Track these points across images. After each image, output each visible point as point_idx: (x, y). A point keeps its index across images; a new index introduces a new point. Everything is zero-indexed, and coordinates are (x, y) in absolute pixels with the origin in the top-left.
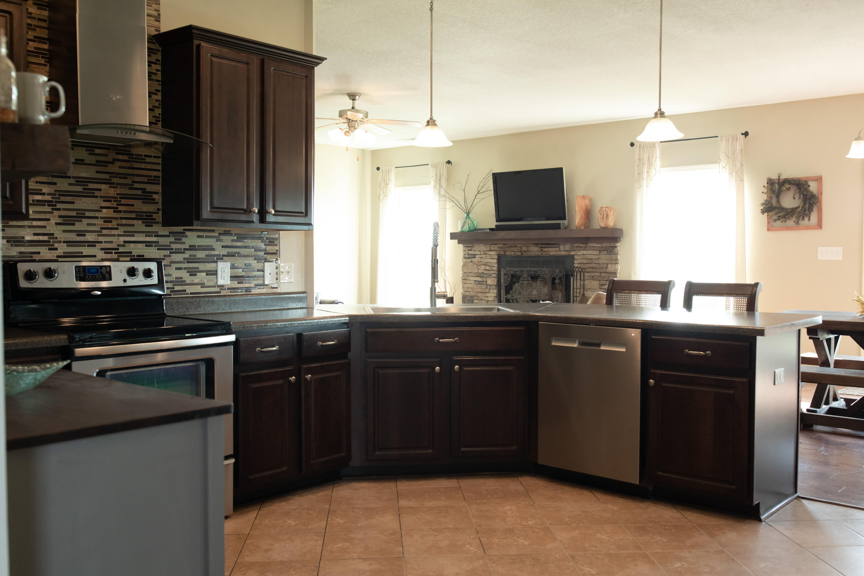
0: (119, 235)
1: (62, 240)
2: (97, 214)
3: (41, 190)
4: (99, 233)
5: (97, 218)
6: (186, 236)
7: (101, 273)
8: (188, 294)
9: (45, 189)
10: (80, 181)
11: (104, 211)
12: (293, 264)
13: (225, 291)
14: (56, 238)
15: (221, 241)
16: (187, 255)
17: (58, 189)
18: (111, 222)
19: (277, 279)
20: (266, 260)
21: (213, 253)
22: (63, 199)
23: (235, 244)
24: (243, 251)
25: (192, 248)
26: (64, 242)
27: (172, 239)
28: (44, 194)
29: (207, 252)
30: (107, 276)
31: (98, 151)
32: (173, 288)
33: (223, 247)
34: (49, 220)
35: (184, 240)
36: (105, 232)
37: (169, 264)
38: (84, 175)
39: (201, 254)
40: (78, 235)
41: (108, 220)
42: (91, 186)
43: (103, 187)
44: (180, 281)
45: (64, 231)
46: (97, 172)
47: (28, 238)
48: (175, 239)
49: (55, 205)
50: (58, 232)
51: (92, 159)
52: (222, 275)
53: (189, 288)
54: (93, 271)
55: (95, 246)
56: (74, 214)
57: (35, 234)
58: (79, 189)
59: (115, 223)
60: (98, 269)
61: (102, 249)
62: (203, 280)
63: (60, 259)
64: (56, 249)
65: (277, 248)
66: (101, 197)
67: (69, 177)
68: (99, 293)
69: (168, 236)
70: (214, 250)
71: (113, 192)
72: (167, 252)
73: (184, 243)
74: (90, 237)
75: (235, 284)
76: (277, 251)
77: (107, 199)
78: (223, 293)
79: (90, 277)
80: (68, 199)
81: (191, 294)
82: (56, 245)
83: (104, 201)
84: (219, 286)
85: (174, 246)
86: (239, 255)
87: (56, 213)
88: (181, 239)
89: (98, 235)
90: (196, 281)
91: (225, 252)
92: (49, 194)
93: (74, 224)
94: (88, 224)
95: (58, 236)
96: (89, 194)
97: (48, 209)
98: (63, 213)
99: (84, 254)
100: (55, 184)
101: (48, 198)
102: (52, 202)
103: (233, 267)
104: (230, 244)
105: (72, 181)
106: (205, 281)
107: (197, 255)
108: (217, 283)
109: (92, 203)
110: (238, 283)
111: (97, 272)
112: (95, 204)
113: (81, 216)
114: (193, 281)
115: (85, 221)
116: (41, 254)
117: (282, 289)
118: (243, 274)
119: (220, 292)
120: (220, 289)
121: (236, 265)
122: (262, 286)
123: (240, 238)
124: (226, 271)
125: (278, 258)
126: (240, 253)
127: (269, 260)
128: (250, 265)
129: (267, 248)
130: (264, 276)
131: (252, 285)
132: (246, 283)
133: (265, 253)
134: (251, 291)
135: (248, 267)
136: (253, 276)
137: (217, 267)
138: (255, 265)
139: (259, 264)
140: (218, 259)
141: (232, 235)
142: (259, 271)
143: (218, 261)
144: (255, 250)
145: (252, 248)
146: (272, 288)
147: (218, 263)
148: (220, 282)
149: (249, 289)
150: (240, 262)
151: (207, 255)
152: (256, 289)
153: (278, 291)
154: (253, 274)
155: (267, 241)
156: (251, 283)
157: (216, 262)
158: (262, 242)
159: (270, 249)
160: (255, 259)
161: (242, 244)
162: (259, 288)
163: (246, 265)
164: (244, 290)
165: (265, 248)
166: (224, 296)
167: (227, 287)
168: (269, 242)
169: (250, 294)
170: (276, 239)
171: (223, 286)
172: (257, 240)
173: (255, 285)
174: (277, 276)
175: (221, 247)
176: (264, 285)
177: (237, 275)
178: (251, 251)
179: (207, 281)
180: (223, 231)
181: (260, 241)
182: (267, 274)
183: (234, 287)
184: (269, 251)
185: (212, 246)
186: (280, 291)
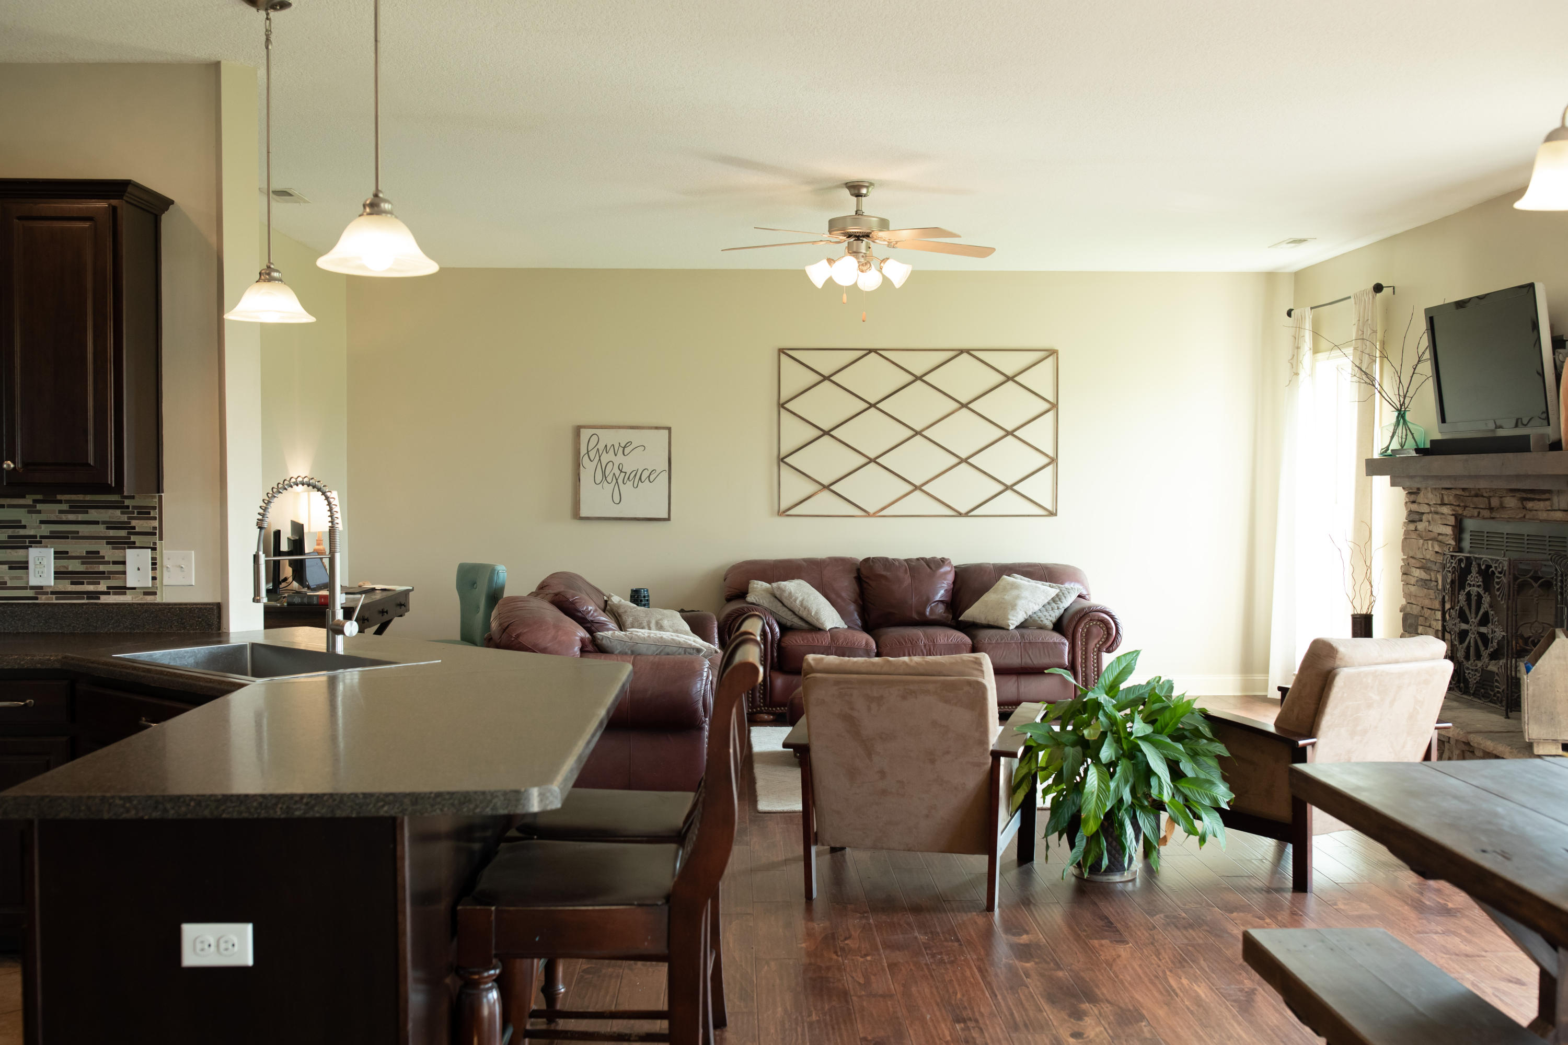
12: (193, 552)
13: (44, 597)
15: (39, 512)
19: (154, 578)
20: (132, 545)
21: (22, 532)
23: (64, 517)
24: (84, 530)
29: (10, 532)
33: (42, 522)
52: (37, 570)
62: (3, 577)
65: (156, 523)
70: (24, 527)
75: (67, 586)
76: (155, 528)
78: (43, 599)
84: (33, 588)
86: (76, 536)
91: (45, 530)
103: (59, 555)
104: (53, 517)
106: (7, 579)
108: (28, 583)
110: (72, 583)
117: (166, 596)
118: (82, 568)
119: (36, 598)
120: (36, 593)
121: (67, 553)
122: (123, 589)
123: (76, 507)
124: (45, 562)
125: (158, 542)
126: (78, 532)
127: (137, 545)
128: (98, 552)
129: (134, 523)
130: (124, 573)
131: (102, 587)
132: (89, 583)
133: (129, 533)
134: (99, 598)
135: (93, 556)
136: (103, 573)
137: (27, 556)
138: (108, 553)
139: (116, 551)
140: (30, 542)
141: (60, 502)
142: (115, 563)
143: (31, 547)
144: (108, 528)
145: (102, 524)
146: (146, 593)
147: (30, 549)
148: (34, 581)
149: (96, 595)
150: (78, 548)
151: (9, 537)
152: (110, 594)
153: (158, 599)
154: (102, 568)
155: (136, 511)
156: (99, 583)
157: (27, 548)
158: (122, 513)
159: (139, 525)
160: (108, 543)
161: (81, 517)
162: (115, 594)
163: (88, 552)
164: (85, 596)
165: (130, 523)
166: (44, 604)
167: (49, 590)
168: (139, 513)
169: (96, 604)
170: (154, 508)
171: (41, 587)
172: (111, 511)
173: (108, 588)
174: (156, 573)
175: (38, 522)
176: (125, 588)
177: (70, 569)
178: (100, 530)
179: (11, 579)
180: (39, 497)
181: (118, 512)
182: (130, 568)
183: (63, 590)
184: (137, 530)
185: (20, 521)
186: (162, 600)
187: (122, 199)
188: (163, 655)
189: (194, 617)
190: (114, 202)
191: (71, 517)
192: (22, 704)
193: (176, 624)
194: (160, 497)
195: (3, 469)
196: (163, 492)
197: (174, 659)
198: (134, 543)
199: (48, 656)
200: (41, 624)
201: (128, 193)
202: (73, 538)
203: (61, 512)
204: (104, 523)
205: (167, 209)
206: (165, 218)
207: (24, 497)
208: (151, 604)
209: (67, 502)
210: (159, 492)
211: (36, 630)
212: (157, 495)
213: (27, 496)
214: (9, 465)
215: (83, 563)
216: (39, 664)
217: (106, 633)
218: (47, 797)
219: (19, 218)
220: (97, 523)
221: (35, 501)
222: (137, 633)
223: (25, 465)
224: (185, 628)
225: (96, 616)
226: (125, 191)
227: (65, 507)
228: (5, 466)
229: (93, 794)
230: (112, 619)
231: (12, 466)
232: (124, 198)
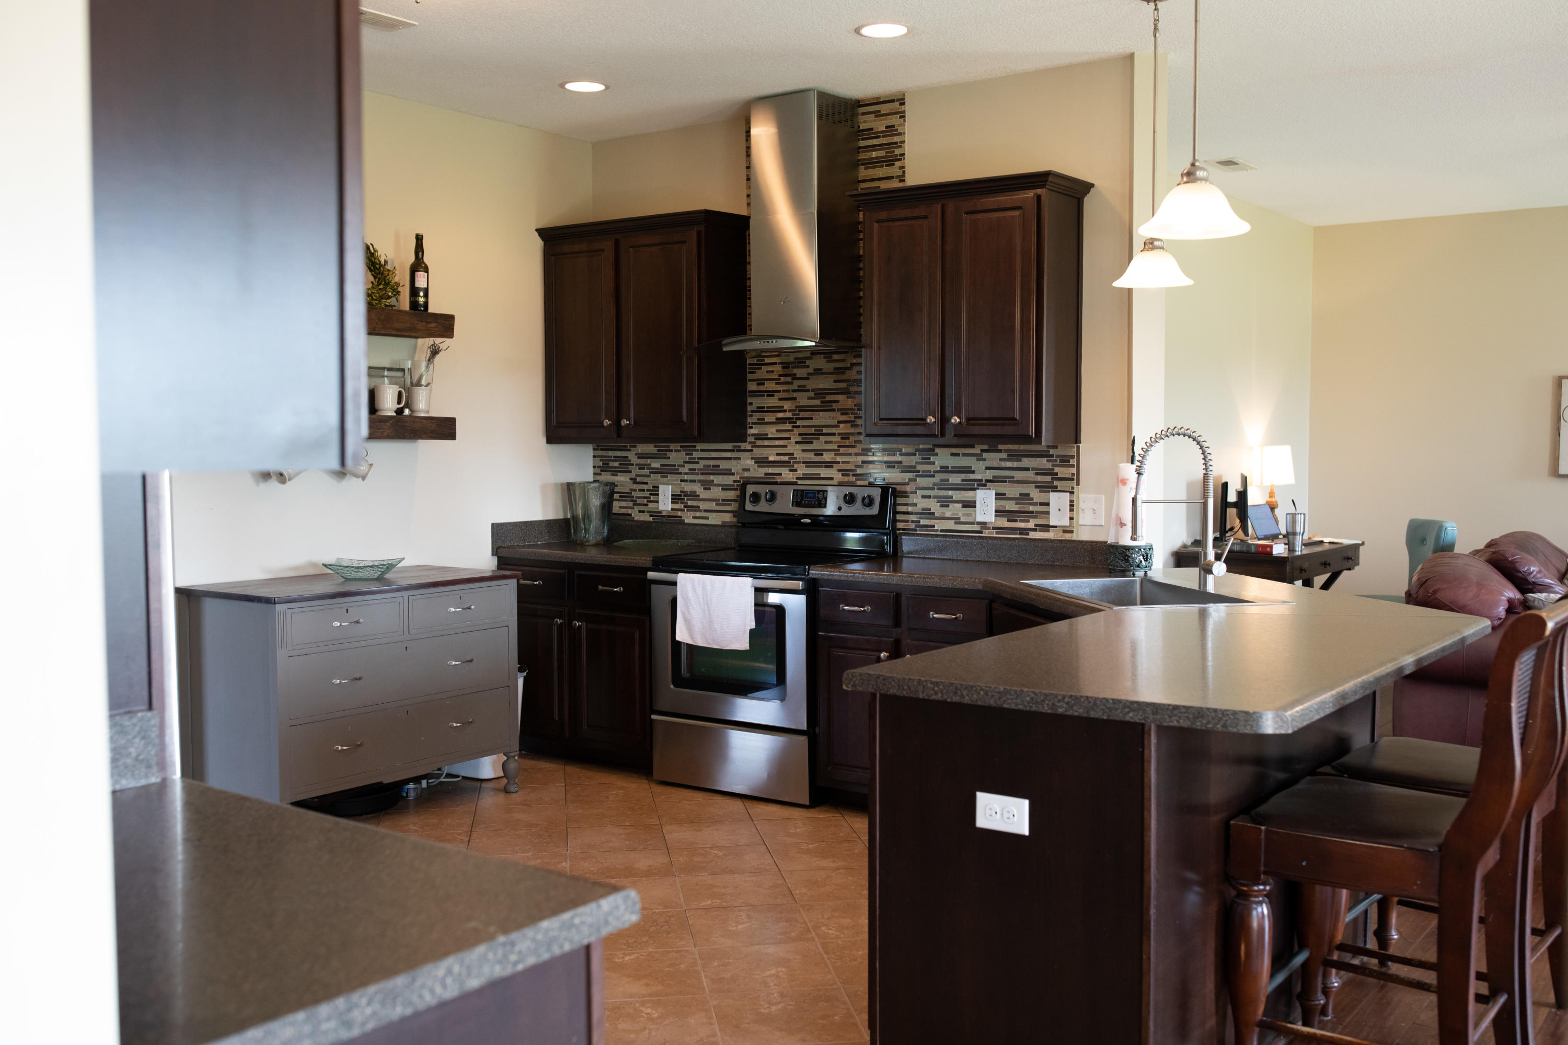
0: (857, 454)
1: (802, 460)
2: (833, 430)
3: (783, 407)
4: (836, 452)
5: (834, 434)
6: (937, 455)
7: (818, 498)
8: (937, 530)
9: (787, 405)
10: (819, 394)
11: (842, 425)
12: (1104, 496)
13: (987, 531)
14: (796, 458)
15: (985, 460)
16: (937, 479)
17: (798, 404)
18: (848, 438)
19: (1071, 519)
20: (1055, 489)
21: (972, 476)
22: (802, 415)
23: (1003, 464)
24: (1018, 475)
25: (944, 469)
26: (804, 463)
27: (918, 458)
28: (785, 411)
29: (963, 476)
30: (823, 502)
31: (835, 357)
32: (919, 522)
34: (789, 438)
35: (932, 459)
36: (842, 450)
37: (914, 490)
38: (821, 386)
39: (955, 479)
40: (816, 455)
41: (845, 437)
42: (829, 398)
43: (840, 398)
44: (927, 513)
45: (804, 451)
46: (835, 381)
47: (771, 458)
48: (923, 459)
49: (796, 423)
50: (796, 450)
51: (831, 366)
52: (982, 508)
53: (938, 523)
54: (810, 495)
55: (832, 467)
56: (812, 430)
57: (778, 454)
58: (817, 402)
59: (852, 439)
60: (815, 494)
61: (840, 471)
62: (957, 514)
63: (799, 482)
64: (796, 470)
65: (1074, 470)
66: (839, 410)
67: (808, 390)
68: (808, 521)
69: (915, 454)
70: (974, 472)
71: (850, 403)
72: (911, 475)
73: (933, 463)
74: (827, 457)
75: (1003, 522)
76: (1073, 474)
77: (844, 412)
78: (986, 533)
79: (806, 502)
80: (806, 415)
81: (942, 531)
82: (796, 466)
83: (842, 414)
84: (979, 523)
85: (919, 467)
86: (1011, 480)
87: (796, 431)
88: (930, 459)
89: (836, 455)
90: (948, 514)
91: (989, 475)
92: (790, 411)
93: (812, 443)
94: (826, 442)
95: (798, 456)
96: (826, 407)
97: (789, 426)
98: (802, 430)
99: (822, 476)
100: (795, 399)
101: (789, 415)
102: (792, 419)
103: (1000, 496)
104: (995, 464)
105: (811, 394)
106: (960, 515)
107: (950, 479)
108: (976, 519)
109: (830, 417)
110: (1009, 521)
111: (814, 498)
112: (833, 419)
113: (819, 434)
114: (944, 513)
115: (823, 438)
116: (783, 475)
117: (1083, 535)
118: (1016, 508)
119: (981, 532)
120: (981, 528)
121: (1005, 494)
122: (1046, 527)
123: (1013, 456)
124: (988, 502)
125: (1075, 486)
126: (1013, 477)
127: (1059, 489)
128: (1028, 495)
129: (1057, 470)
130: (1048, 513)
131: (1031, 525)
132: (1021, 521)
133: (1053, 479)
134: (1028, 534)
135: (1024, 498)
136: (1032, 512)
137: (975, 497)
138: (1036, 495)
139: (1042, 494)
140: (978, 485)
141: (1000, 451)
142: (1041, 504)
143: (978, 489)
144: (1037, 474)
145: (1032, 470)
146: (1065, 531)
147: (977, 490)
148: (980, 518)
149: (1025, 531)
150: (1013, 491)
151: (963, 480)
152: (1037, 531)
153: (1074, 537)
154: (1031, 508)
155: (1058, 460)
156: (1028, 521)
157: (975, 489)
158: (1048, 461)
159: (1061, 471)
160: (1036, 487)
161: (1015, 464)
162: (1041, 531)
163: (1021, 495)
164: (1018, 532)
165: (1053, 470)
166: (986, 537)
167: (991, 526)
168: (1061, 461)
169: (1026, 539)
170: (1073, 457)
171: (985, 523)
172: (1039, 459)
173: (1036, 525)
174: (1073, 514)
175: (984, 468)
176: (1049, 526)
177: (1007, 509)
178: (1031, 475)
179: (963, 516)
180: (986, 447)
181: (1044, 460)
182: (1053, 509)
183: (1001, 526)
184: (1059, 476)
185: (970, 467)
186: (1078, 538)
187: (1045, 188)
188: (1063, 584)
189: (1102, 554)
190: (1039, 191)
191: (1009, 464)
192: (954, 617)
193: (1088, 559)
194: (1078, 447)
195: (952, 423)
196: (1080, 443)
197: (1073, 588)
198: (1056, 487)
199: (973, 578)
200: (984, 554)
201: (1050, 182)
202: (1010, 482)
203: (1001, 460)
204: (1033, 469)
205: (1088, 192)
206: (1087, 200)
207: (973, 446)
208: (1068, 541)
209: (1006, 451)
210: (1076, 443)
211: (980, 559)
212: (1075, 445)
213: (976, 446)
214: (956, 420)
215: (1017, 504)
216: (967, 585)
217: (1032, 564)
218: (882, 676)
219: (967, 213)
220: (1028, 469)
221: (983, 451)
222: (1056, 565)
223: (968, 419)
224: (1094, 563)
225: (1025, 549)
226: (1047, 181)
227: (1004, 455)
228: (953, 421)
229: (912, 677)
230: (1038, 552)
231: (958, 420)
232: (1047, 186)
